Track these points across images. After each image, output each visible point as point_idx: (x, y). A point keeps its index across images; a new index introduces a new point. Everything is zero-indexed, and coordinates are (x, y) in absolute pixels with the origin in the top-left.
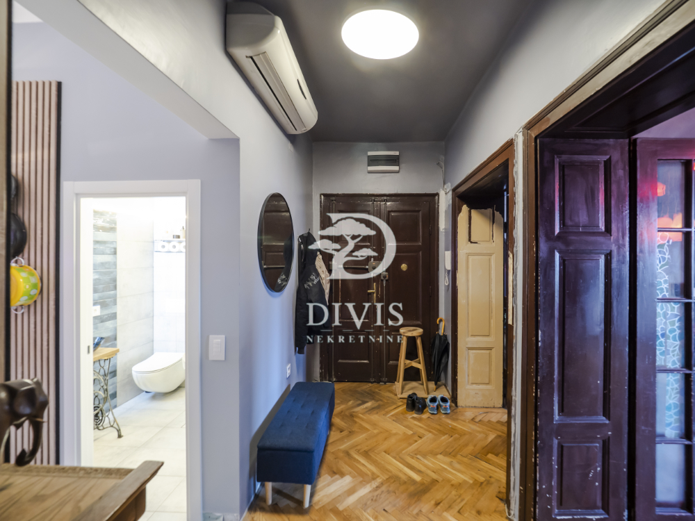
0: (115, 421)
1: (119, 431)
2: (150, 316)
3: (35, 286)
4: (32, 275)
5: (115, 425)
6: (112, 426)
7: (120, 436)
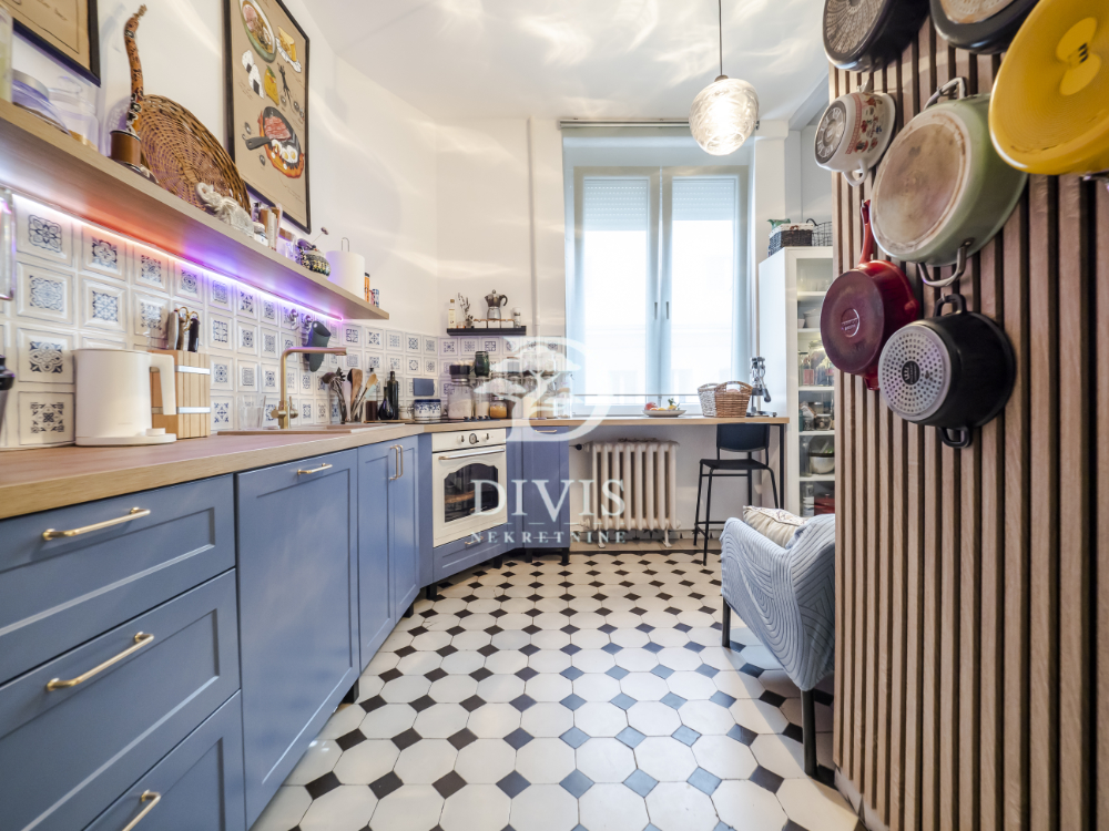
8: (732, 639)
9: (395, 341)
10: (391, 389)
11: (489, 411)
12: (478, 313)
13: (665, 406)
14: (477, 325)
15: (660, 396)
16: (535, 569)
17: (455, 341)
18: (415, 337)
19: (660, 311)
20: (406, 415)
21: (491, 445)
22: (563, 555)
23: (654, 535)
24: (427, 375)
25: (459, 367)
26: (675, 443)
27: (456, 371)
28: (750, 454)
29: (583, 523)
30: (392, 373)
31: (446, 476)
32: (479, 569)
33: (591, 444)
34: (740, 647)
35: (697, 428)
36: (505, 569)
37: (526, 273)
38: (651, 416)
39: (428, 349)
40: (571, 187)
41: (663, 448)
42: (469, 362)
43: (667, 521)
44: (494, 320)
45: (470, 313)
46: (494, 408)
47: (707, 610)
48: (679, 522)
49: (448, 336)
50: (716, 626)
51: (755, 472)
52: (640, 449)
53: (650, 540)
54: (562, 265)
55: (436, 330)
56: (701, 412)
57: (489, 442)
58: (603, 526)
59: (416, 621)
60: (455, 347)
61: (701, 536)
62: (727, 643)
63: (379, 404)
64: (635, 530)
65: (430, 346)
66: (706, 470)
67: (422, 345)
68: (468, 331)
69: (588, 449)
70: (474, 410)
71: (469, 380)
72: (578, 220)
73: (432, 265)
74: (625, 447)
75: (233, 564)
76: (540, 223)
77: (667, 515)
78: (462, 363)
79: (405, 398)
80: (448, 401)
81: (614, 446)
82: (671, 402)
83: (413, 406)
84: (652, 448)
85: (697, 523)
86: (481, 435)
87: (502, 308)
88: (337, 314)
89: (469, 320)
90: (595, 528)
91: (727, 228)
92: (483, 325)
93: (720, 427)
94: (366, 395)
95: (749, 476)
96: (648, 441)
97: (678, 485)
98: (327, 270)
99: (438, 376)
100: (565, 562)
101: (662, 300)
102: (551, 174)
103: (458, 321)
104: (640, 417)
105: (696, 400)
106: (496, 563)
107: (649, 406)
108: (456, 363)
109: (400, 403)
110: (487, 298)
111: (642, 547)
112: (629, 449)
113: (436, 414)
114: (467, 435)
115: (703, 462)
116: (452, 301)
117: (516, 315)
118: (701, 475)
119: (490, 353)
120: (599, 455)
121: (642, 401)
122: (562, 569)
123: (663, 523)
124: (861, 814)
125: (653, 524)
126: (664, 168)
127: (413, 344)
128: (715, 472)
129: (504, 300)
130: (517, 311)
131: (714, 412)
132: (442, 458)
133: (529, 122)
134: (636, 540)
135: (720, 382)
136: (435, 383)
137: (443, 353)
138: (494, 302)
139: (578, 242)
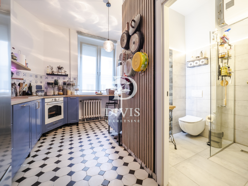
0: (174, 140)
1: (175, 146)
2: (185, 98)
3: (146, 60)
4: (146, 55)
5: (174, 142)
6: (172, 142)
7: (176, 148)
8: (110, 132)
9: (31, 76)
10: (30, 88)
11: (58, 93)
12: (55, 71)
13: (99, 93)
14: (55, 73)
15: (98, 91)
16: (70, 128)
17: (48, 76)
18: (37, 75)
19: (98, 74)
20: (34, 94)
21: (60, 101)
22: (77, 124)
23: (97, 118)
24: (41, 84)
25: (50, 83)
26: (101, 100)
27: (49, 84)
28: (115, 101)
29: (81, 117)
30: (30, 84)
31: (48, 108)
32: (56, 129)
33: (84, 100)
34: (111, 133)
35: (105, 97)
36: (63, 128)
37: (68, 63)
38: (97, 94)
39: (40, 78)
40: (79, 45)
41: (99, 101)
42: (53, 82)
43: (100, 115)
44: (60, 72)
45: (53, 70)
46: (59, 93)
47: (106, 129)
48: (102, 115)
49: (46, 75)
50: (107, 131)
51: (116, 104)
52: (94, 101)
53: (96, 119)
54: (77, 62)
55: (43, 73)
56: (106, 93)
57: (59, 100)
58: (86, 117)
59: (41, 141)
60: (48, 78)
61: (106, 117)
62: (109, 133)
63: (27, 91)
64: (93, 118)
65: (41, 77)
66: (107, 104)
67: (39, 77)
68: (52, 74)
69: (83, 101)
70: (54, 93)
71: (52, 86)
72: (81, 53)
73: (42, 58)
74: (91, 101)
75: (12, 123)
76: (72, 52)
77: (100, 114)
78: (51, 82)
79: (34, 90)
80: (47, 91)
81: (89, 101)
82: (101, 92)
83: (36, 92)
84: (97, 101)
85: (105, 115)
86: (57, 99)
87: (62, 70)
88: (14, 68)
89: (53, 72)
90: (84, 118)
91: (111, 59)
92: (57, 73)
93: (109, 96)
94: (24, 89)
95: (115, 105)
96: (96, 99)
97: (102, 108)
98: (17, 59)
99: (43, 85)
100: (78, 125)
101: (99, 71)
102: (75, 42)
103: (49, 72)
104: (95, 95)
105: (105, 91)
106: (60, 127)
107: (96, 93)
108: (49, 82)
109: (33, 91)
110: (58, 67)
111: (94, 121)
112: (92, 101)
113: (43, 94)
114: (54, 99)
115: (107, 103)
116: (48, 67)
117: (65, 72)
118: (106, 106)
119: (58, 80)
120: (85, 103)
121: (95, 92)
122: (77, 127)
123: (99, 115)
124: (125, 148)
125: (97, 116)
126: (100, 46)
127: (36, 76)
128: (109, 105)
129: (62, 68)
130: (66, 71)
131: (108, 94)
132: (47, 104)
133: (69, 29)
134: (93, 120)
135: (110, 88)
136: (43, 87)
137: (45, 79)
138: (60, 68)
139: (81, 57)
